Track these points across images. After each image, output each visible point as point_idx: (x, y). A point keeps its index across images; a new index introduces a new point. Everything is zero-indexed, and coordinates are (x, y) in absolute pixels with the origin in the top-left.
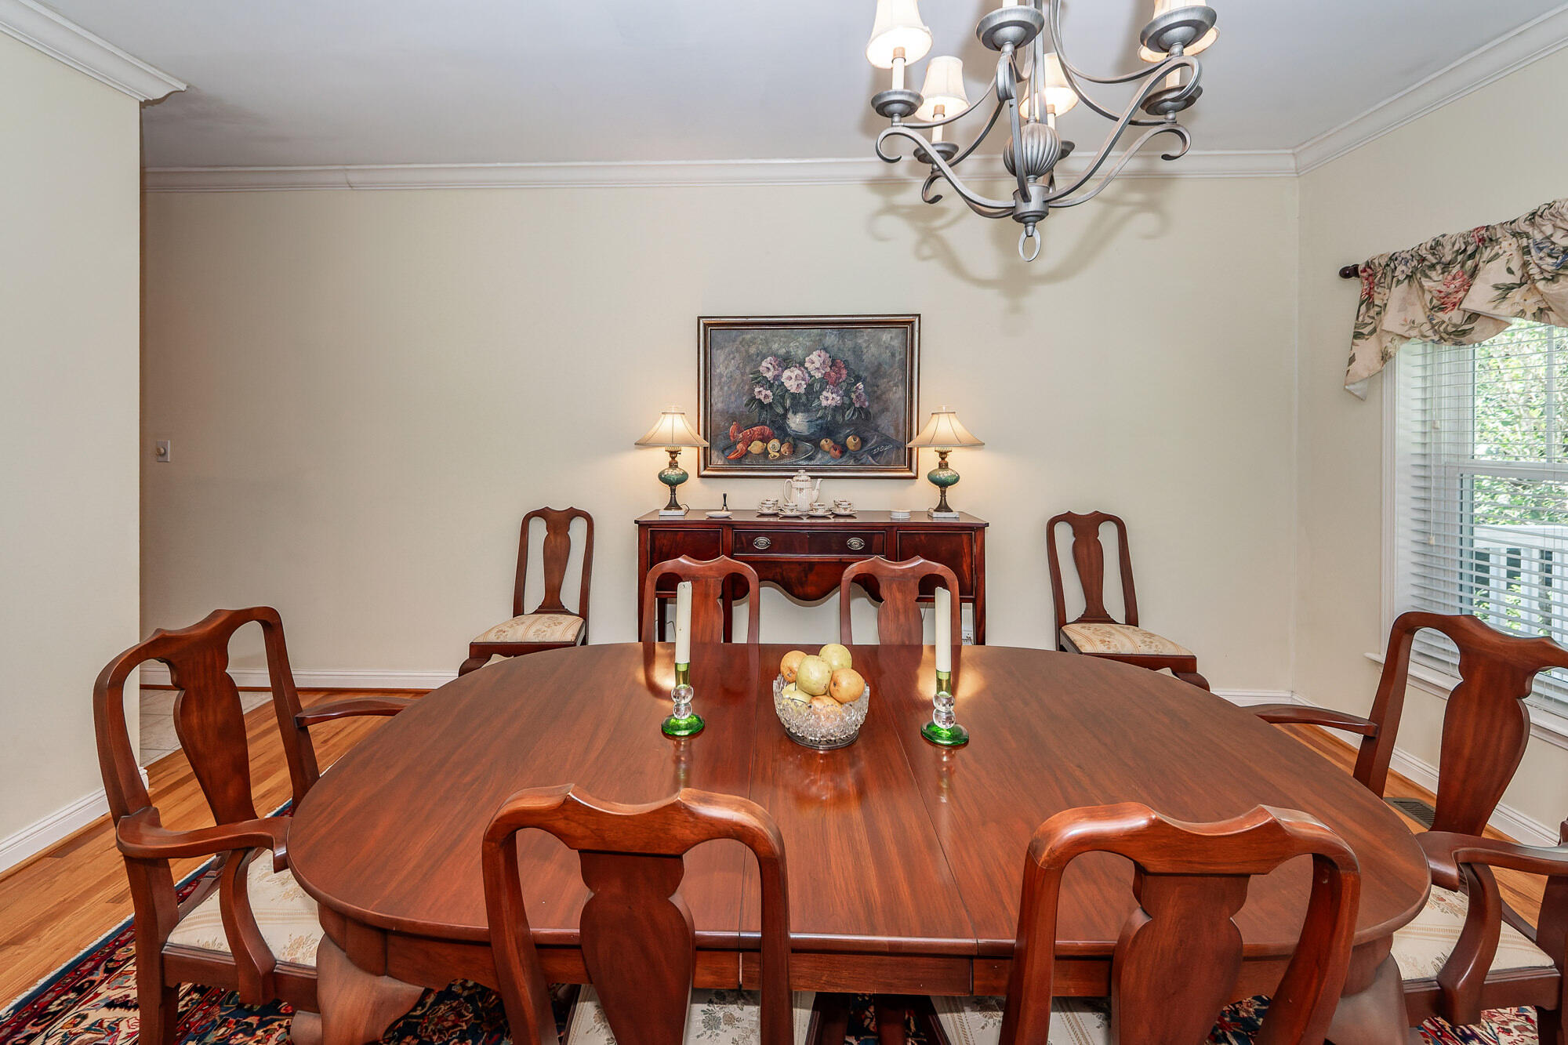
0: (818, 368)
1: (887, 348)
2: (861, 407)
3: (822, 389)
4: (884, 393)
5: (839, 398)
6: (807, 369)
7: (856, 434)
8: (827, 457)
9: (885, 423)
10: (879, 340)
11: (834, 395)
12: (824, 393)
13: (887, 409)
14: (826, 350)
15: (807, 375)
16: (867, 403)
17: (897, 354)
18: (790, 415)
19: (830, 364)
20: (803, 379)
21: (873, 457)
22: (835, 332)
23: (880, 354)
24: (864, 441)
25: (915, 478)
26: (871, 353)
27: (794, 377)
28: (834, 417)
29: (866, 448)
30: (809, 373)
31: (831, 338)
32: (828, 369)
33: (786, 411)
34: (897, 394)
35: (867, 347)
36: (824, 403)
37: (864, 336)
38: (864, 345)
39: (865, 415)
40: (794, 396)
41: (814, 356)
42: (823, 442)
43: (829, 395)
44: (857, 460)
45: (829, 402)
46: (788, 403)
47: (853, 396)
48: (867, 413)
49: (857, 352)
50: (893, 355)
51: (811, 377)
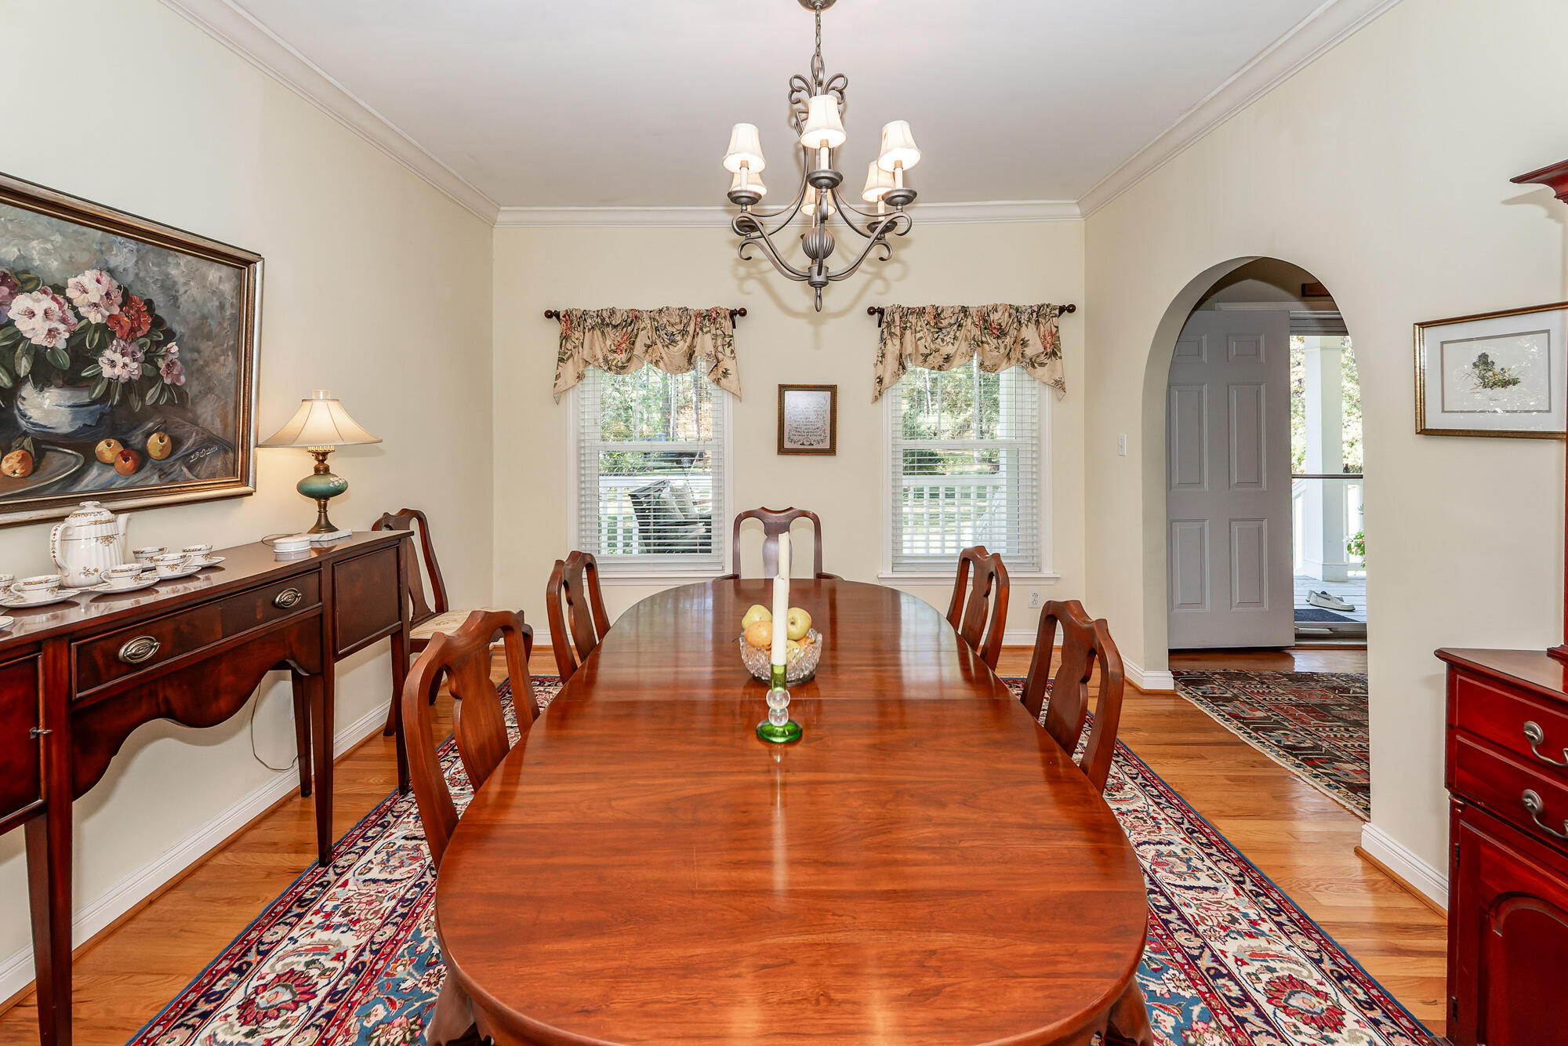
0: (95, 305)
1: (214, 292)
2: (173, 385)
3: (102, 346)
4: (207, 364)
5: (135, 365)
6: (69, 301)
7: (163, 429)
8: (110, 474)
9: (209, 414)
10: (204, 277)
11: (127, 360)
12: (108, 353)
13: (210, 390)
14: (111, 272)
15: (70, 314)
16: (183, 379)
17: (228, 305)
18: (28, 391)
19: (120, 300)
20: (63, 321)
21: (190, 468)
22: (132, 245)
23: (205, 303)
24: (176, 443)
25: (250, 494)
26: (191, 294)
27: (40, 313)
28: (124, 400)
29: (181, 453)
30: (74, 308)
31: (123, 254)
32: (116, 311)
33: (18, 382)
34: (224, 368)
35: (185, 284)
36: (107, 372)
37: (179, 267)
38: (182, 280)
39: (179, 398)
40: (38, 355)
41: (88, 278)
42: (102, 446)
43: (117, 357)
44: (163, 474)
45: (117, 371)
46: (24, 366)
47: (162, 364)
48: (181, 393)
49: (169, 288)
50: (222, 307)
51: (79, 317)
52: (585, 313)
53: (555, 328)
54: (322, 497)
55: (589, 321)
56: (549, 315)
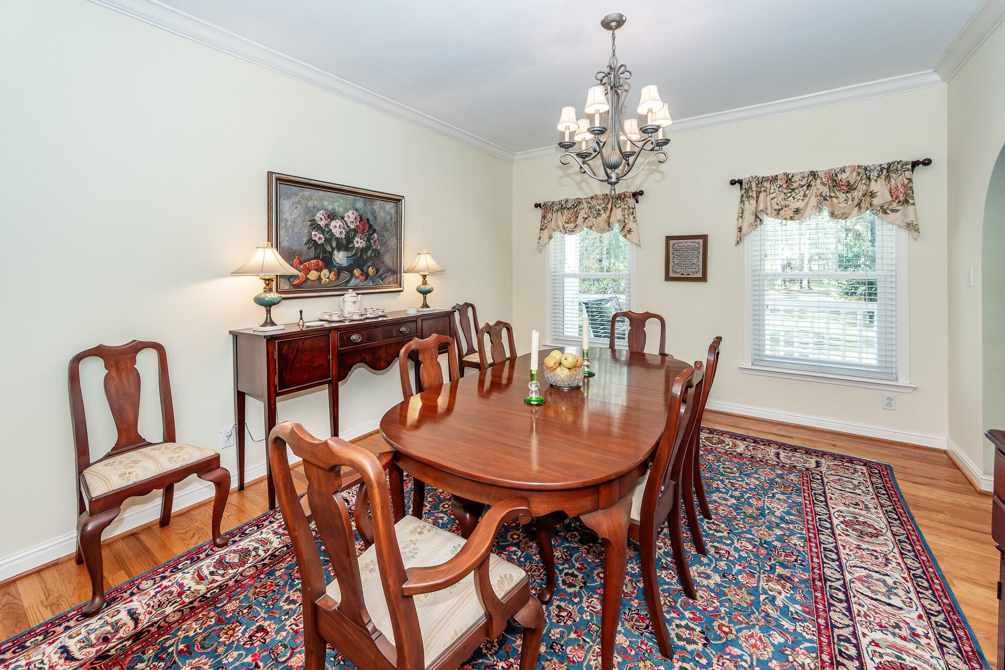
0: (352, 222)
1: (388, 213)
2: (376, 249)
3: (355, 236)
4: (387, 241)
5: (364, 242)
6: (345, 221)
7: (373, 265)
8: (358, 281)
9: (388, 259)
10: (385, 208)
11: (362, 241)
12: (356, 239)
13: (388, 251)
14: (356, 210)
15: (346, 226)
16: (379, 247)
17: (393, 218)
18: (335, 252)
19: (359, 220)
20: (344, 228)
21: (382, 280)
22: (362, 200)
23: (385, 218)
24: (377, 270)
25: (402, 291)
26: (381, 215)
27: (338, 226)
28: (361, 255)
29: (379, 274)
30: (347, 224)
31: (360, 204)
32: (358, 224)
33: (333, 249)
34: (392, 242)
35: (379, 211)
36: (356, 245)
37: (377, 205)
38: (378, 210)
39: (378, 254)
40: (338, 239)
41: (350, 213)
42: (355, 271)
43: (359, 240)
44: (374, 282)
45: (359, 245)
46: (334, 244)
47: (372, 242)
48: (379, 252)
49: (374, 214)
50: (391, 218)
51: (348, 227)
52: (553, 203)
53: (539, 212)
54: (425, 293)
55: (555, 207)
56: (537, 206)
